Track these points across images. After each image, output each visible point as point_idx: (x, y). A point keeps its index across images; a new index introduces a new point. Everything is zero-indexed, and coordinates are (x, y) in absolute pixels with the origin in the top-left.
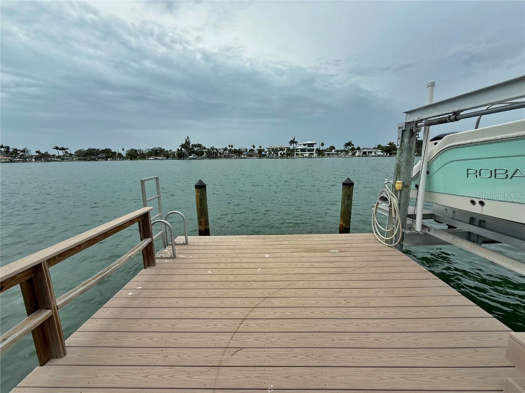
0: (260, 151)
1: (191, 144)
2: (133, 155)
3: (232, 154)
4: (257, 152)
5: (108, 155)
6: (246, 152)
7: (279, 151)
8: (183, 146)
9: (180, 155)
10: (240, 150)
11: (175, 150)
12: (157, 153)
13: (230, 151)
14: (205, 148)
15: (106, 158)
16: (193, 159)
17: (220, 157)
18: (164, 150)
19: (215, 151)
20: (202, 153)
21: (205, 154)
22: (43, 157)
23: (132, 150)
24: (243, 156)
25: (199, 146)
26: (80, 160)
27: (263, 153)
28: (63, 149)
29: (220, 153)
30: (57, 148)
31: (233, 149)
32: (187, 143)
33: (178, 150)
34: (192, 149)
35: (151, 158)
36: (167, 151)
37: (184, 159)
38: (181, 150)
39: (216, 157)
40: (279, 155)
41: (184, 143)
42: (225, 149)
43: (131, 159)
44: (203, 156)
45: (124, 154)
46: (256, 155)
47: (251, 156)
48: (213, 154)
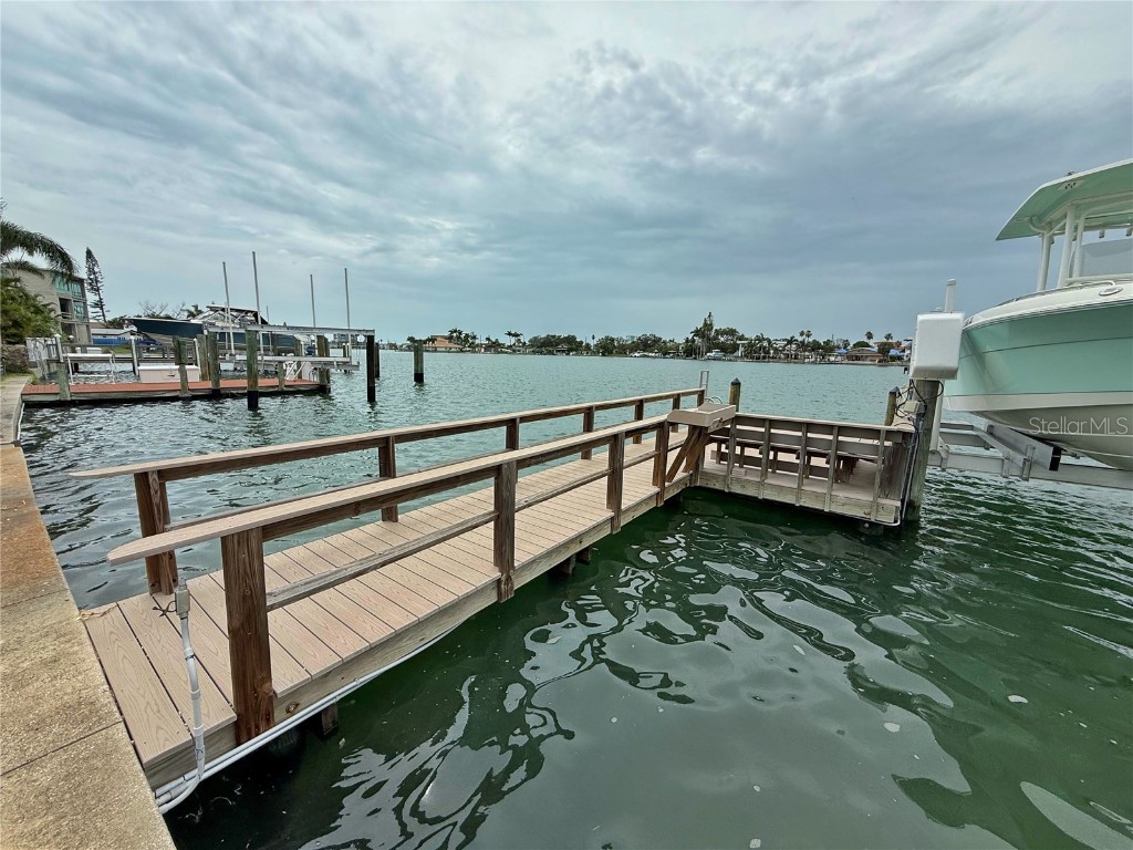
0: (884, 349)
1: (714, 329)
2: (608, 348)
3: (805, 351)
4: (876, 349)
5: (571, 346)
6: (845, 348)
8: (697, 333)
9: (690, 351)
10: (828, 342)
11: (681, 340)
12: (648, 345)
13: (803, 346)
14: (742, 338)
15: (568, 352)
16: (715, 359)
17: (773, 358)
18: (660, 339)
19: (765, 344)
20: (735, 348)
21: (741, 349)
22: (494, 347)
23: (607, 337)
24: (832, 359)
25: (732, 332)
26: (534, 352)
27: (893, 352)
28: (516, 335)
29: (776, 349)
30: (510, 334)
31: (811, 340)
32: (708, 326)
33: (687, 340)
34: (716, 338)
35: (637, 354)
36: (664, 342)
37: (695, 358)
38: (693, 341)
39: (764, 358)
41: (700, 325)
42: (790, 342)
43: (603, 355)
44: (735, 354)
45: (593, 343)
46: (872, 357)
47: (858, 358)
48: (758, 351)
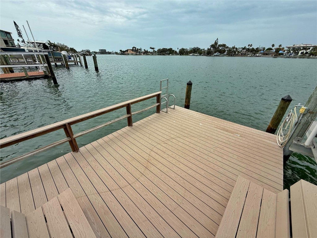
0: (277, 50)
1: (218, 44)
2: (183, 52)
3: (248, 52)
4: (274, 51)
5: (170, 52)
6: (263, 51)
7: (300, 50)
8: (212, 46)
9: (209, 53)
10: (257, 49)
11: (206, 49)
12: (196, 51)
13: (248, 50)
14: (227, 47)
15: (169, 54)
16: (217, 56)
17: (237, 55)
18: (200, 49)
19: (235, 49)
20: (224, 51)
21: (226, 52)
23: (182, 48)
24: (258, 55)
25: (224, 45)
26: (158, 54)
27: (280, 52)
28: (153, 48)
29: (238, 52)
30: (151, 48)
31: (251, 48)
32: (216, 43)
33: (208, 49)
34: (218, 48)
35: (191, 55)
36: (201, 50)
37: (210, 56)
38: (210, 49)
39: (234, 55)
40: (299, 54)
41: (213, 43)
42: (244, 49)
43: (180, 55)
44: (224, 54)
45: (178, 51)
46: (272, 54)
47: (267, 54)
48: (232, 52)
